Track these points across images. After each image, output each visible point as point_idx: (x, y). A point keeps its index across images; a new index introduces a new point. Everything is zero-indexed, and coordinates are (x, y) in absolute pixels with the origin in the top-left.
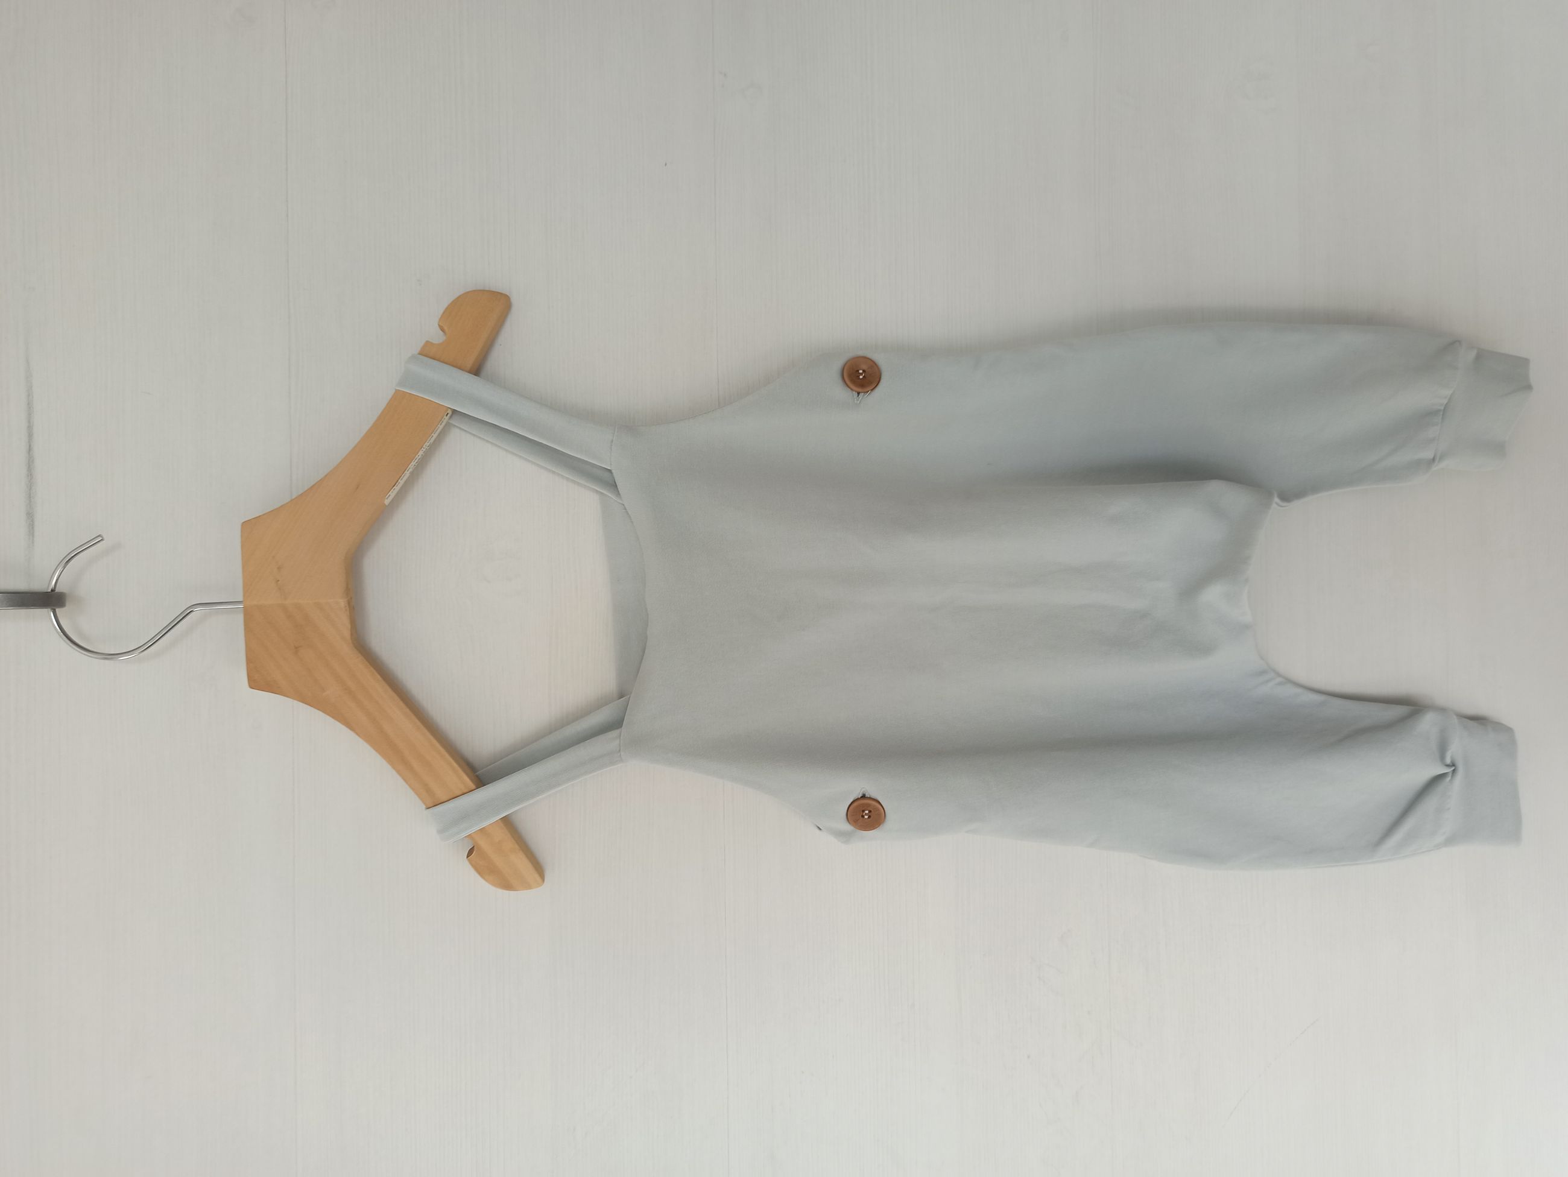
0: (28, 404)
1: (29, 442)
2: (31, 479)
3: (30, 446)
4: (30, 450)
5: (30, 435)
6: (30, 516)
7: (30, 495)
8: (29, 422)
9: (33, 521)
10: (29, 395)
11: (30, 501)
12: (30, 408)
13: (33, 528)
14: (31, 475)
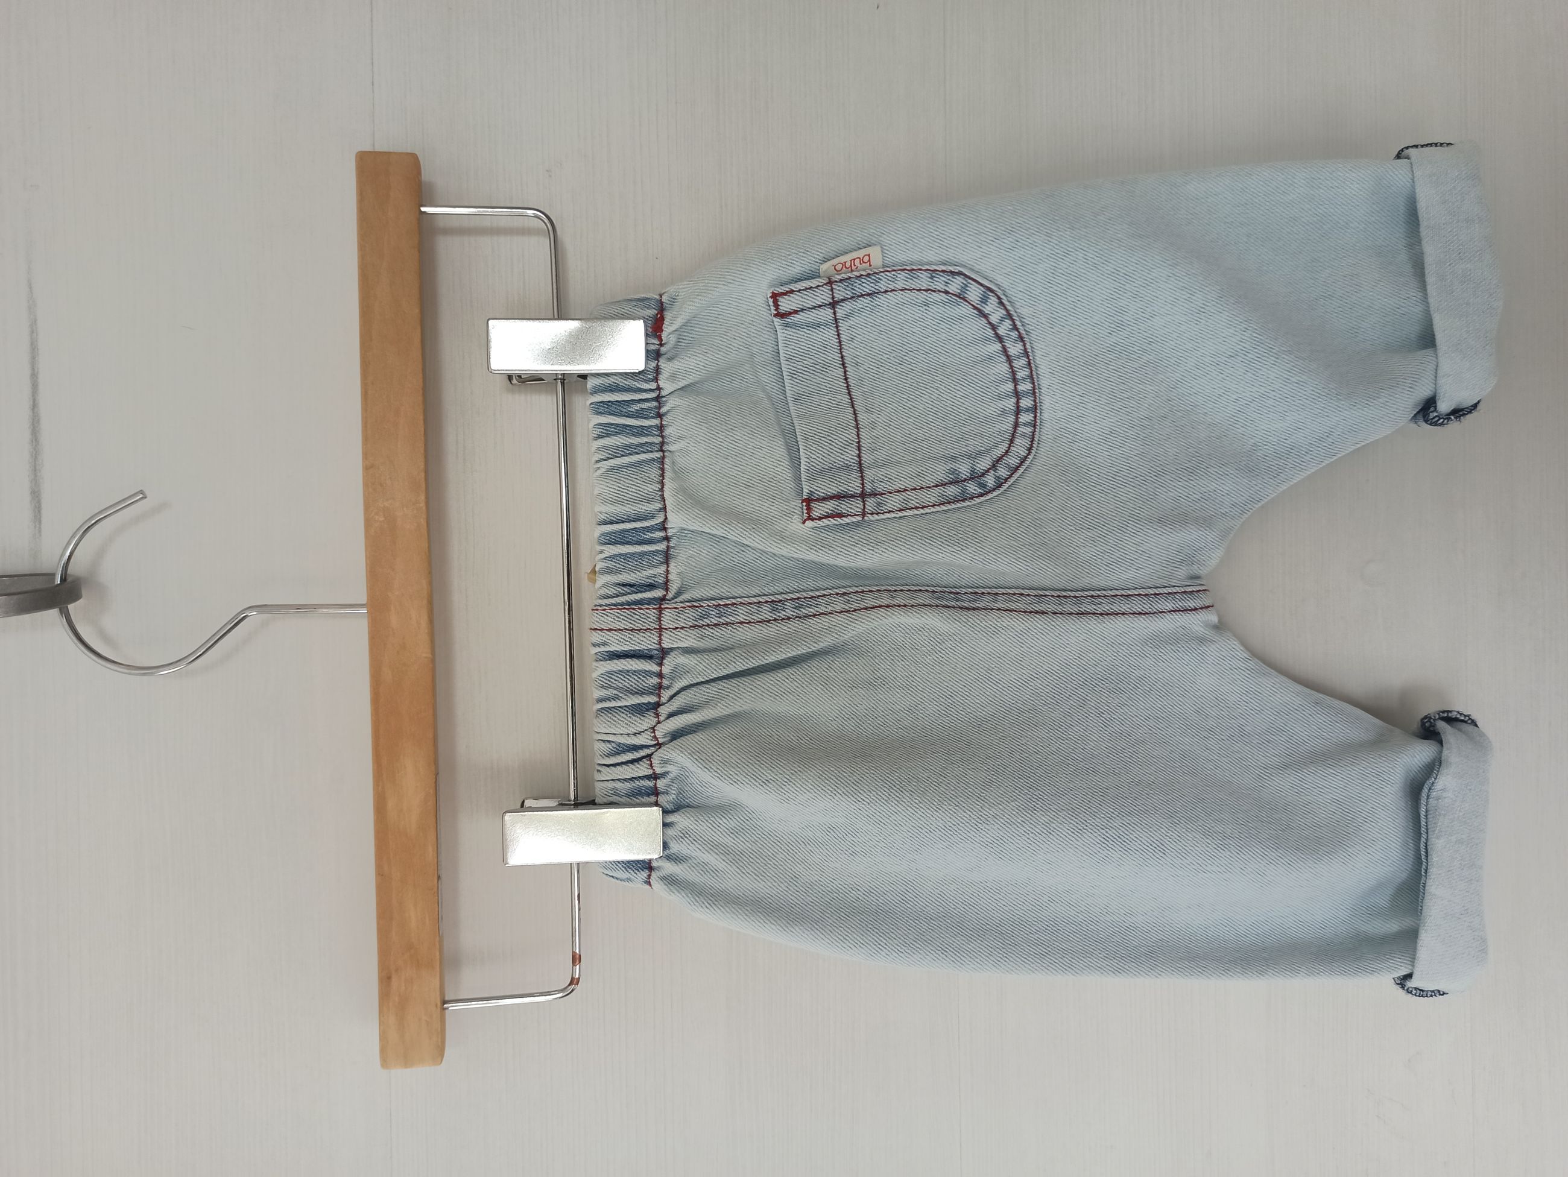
0: (32, 344)
1: (33, 396)
2: (36, 446)
3: (34, 400)
4: (34, 406)
5: (35, 387)
6: (36, 495)
7: (35, 467)
8: (33, 369)
9: (39, 502)
10: (33, 332)
11: (36, 476)
12: (34, 349)
13: (39, 512)
14: (36, 440)
